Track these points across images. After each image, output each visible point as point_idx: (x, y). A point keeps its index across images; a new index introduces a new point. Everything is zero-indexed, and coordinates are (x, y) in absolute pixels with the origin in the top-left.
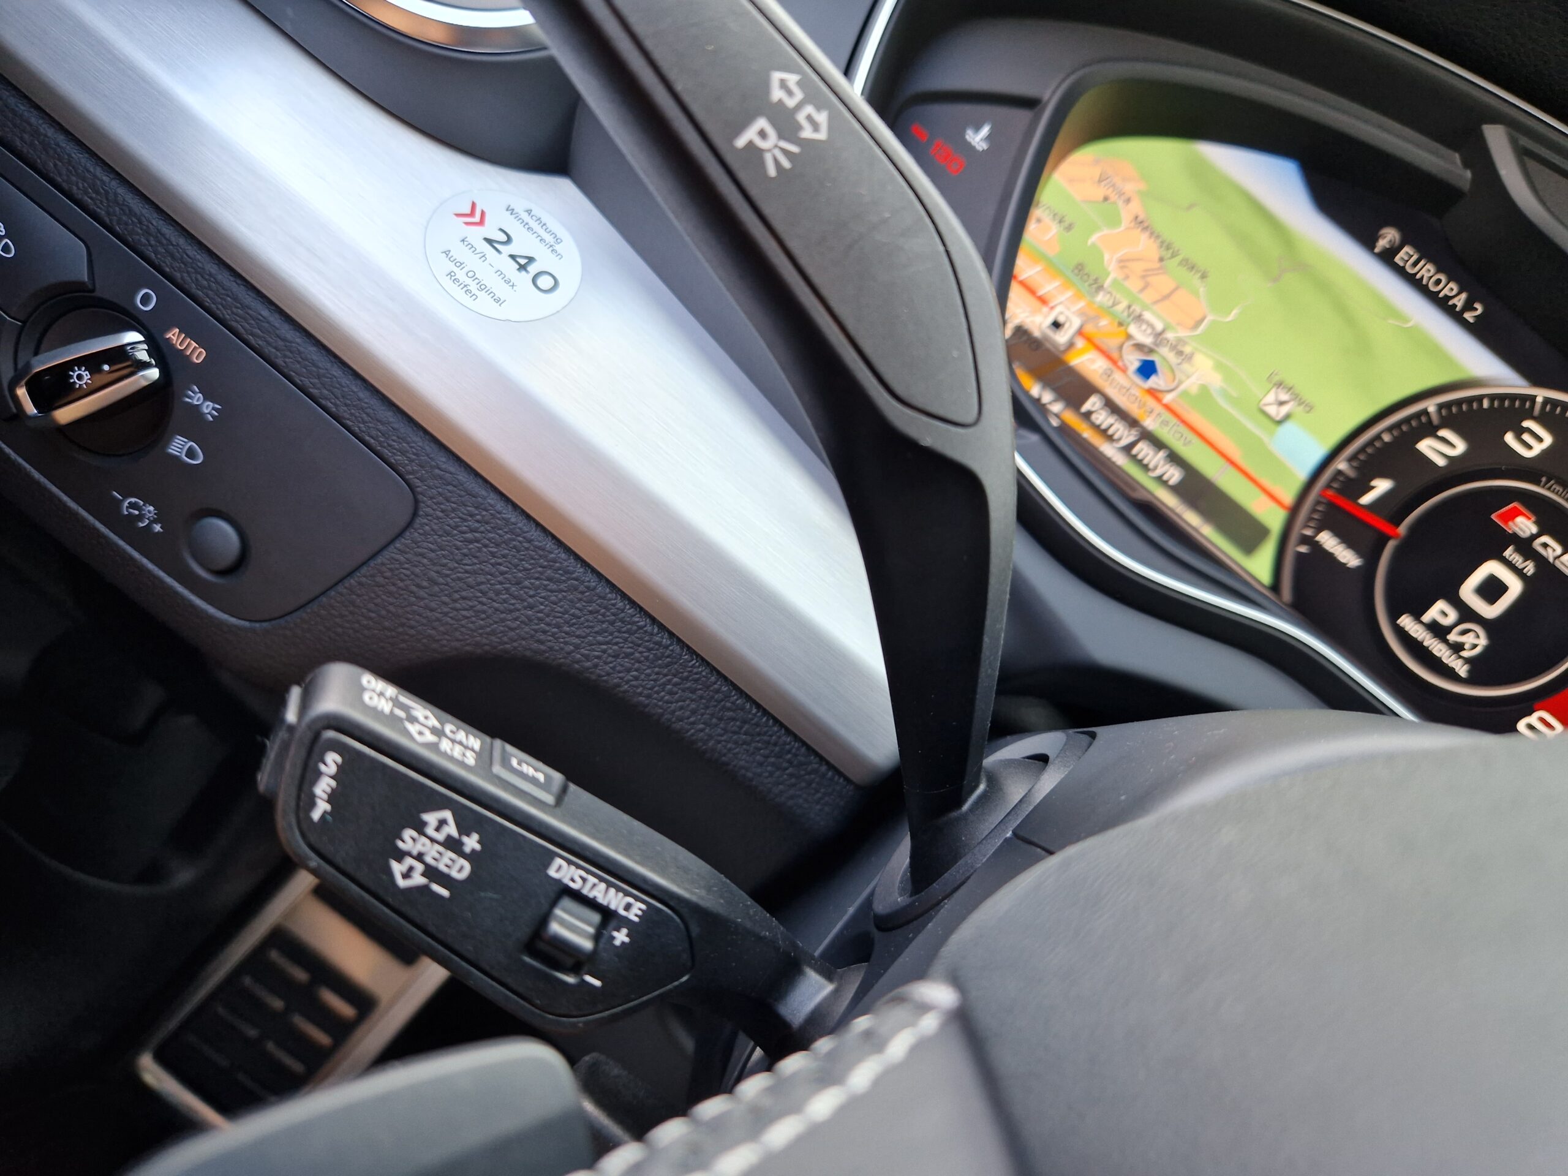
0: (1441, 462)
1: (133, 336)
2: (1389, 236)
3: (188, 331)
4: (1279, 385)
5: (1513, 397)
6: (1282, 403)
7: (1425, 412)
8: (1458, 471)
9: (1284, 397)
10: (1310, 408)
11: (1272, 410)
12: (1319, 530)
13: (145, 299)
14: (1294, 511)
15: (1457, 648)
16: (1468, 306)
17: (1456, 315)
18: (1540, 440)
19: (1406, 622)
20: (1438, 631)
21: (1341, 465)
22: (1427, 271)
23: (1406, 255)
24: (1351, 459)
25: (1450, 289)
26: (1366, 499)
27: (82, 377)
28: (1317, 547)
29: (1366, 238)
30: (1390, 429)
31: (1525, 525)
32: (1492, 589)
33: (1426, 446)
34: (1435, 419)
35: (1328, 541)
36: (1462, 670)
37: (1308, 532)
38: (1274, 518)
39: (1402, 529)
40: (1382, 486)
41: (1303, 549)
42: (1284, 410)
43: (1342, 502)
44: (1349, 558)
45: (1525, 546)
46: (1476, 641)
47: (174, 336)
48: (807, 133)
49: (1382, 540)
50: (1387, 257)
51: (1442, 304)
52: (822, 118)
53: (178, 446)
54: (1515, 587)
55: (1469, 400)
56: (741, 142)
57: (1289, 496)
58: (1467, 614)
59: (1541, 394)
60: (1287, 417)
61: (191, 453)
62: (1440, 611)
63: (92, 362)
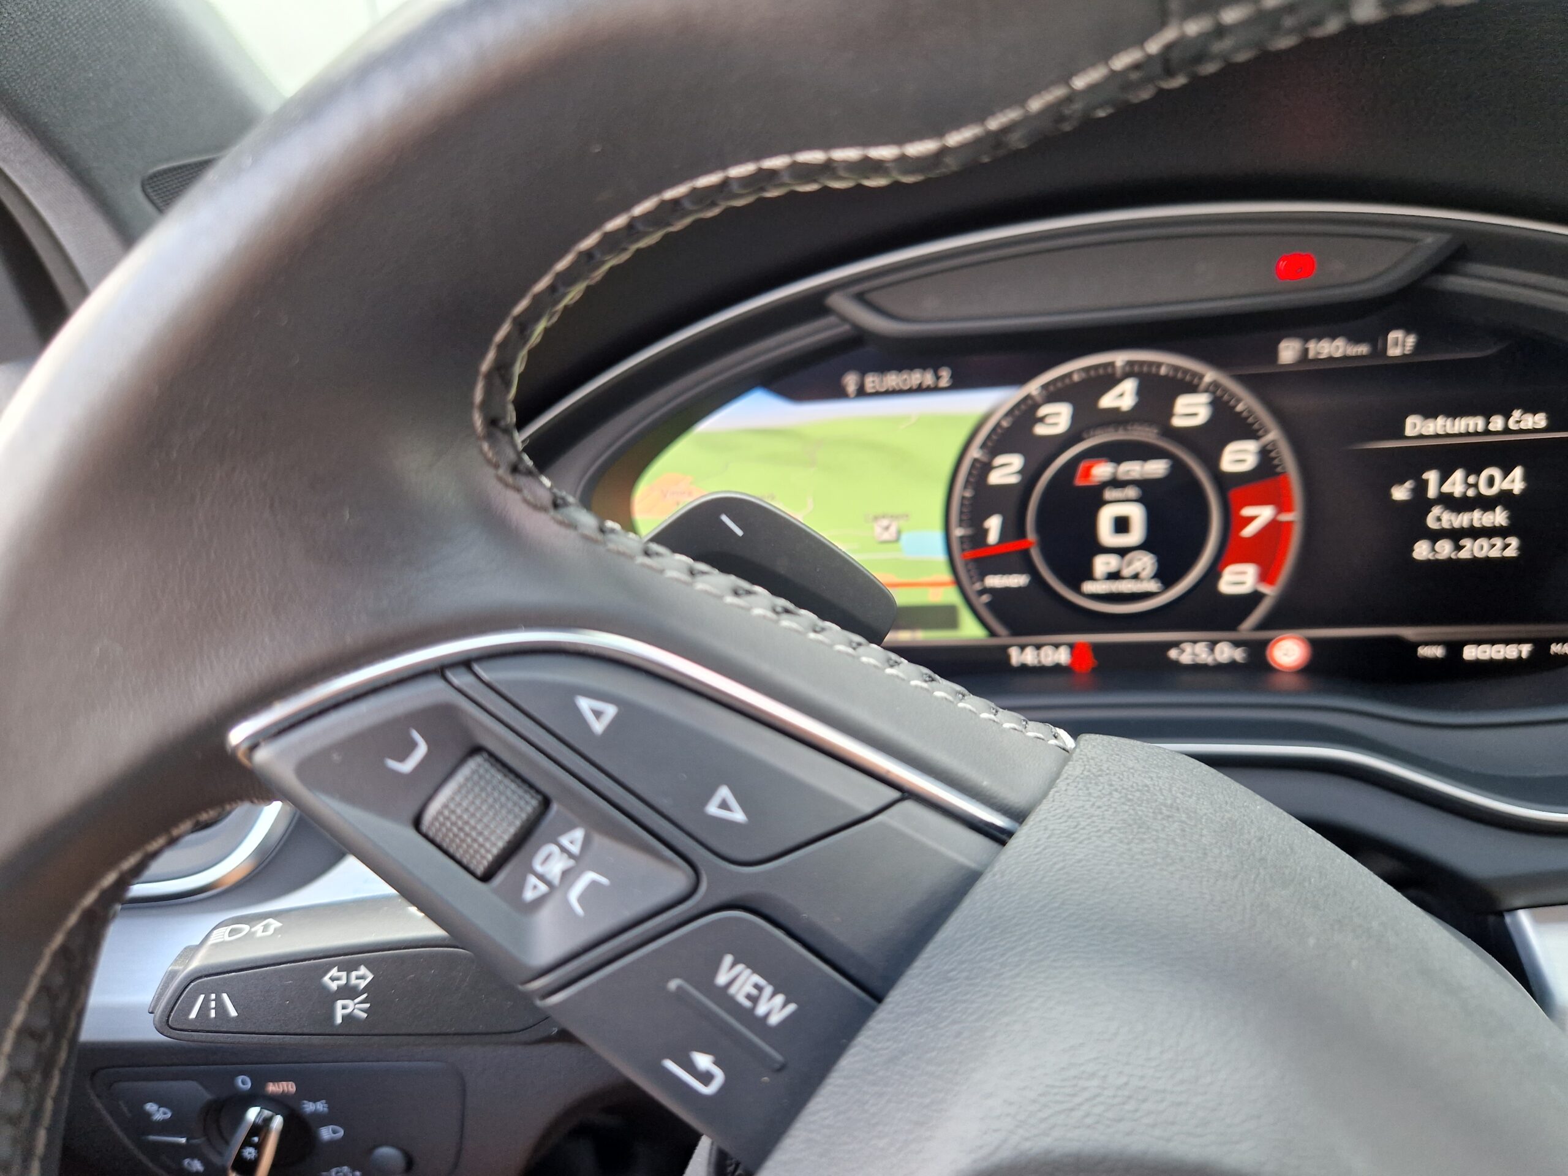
0: (1014, 480)
1: (253, 1114)
2: (851, 381)
3: (276, 1079)
4: (876, 518)
5: (1017, 406)
6: (887, 528)
7: (976, 460)
8: (1030, 477)
9: (885, 522)
10: (906, 516)
11: (886, 536)
12: (982, 580)
13: (244, 1083)
14: (958, 582)
15: (1136, 577)
16: (938, 378)
17: (935, 389)
18: (1058, 414)
19: (1089, 587)
20: (1114, 576)
21: (958, 532)
22: (892, 380)
23: (872, 381)
24: (961, 523)
25: (916, 377)
26: (993, 538)
27: (250, 1153)
28: (992, 591)
29: (838, 393)
30: (965, 487)
31: (1102, 471)
32: (1122, 525)
33: (996, 478)
34: (985, 459)
35: (995, 581)
36: (1153, 586)
37: (978, 586)
38: (950, 596)
39: (1031, 535)
40: (994, 525)
41: (985, 598)
42: (893, 529)
43: (981, 552)
44: (1018, 581)
45: (1116, 483)
46: (1145, 563)
47: (272, 1088)
48: (363, 984)
49: (1026, 555)
50: (861, 393)
51: (920, 390)
52: (363, 970)
53: (326, 1133)
54: (1136, 513)
55: (994, 430)
56: (339, 1020)
57: (946, 575)
58: (1122, 552)
59: (1034, 387)
60: (899, 533)
61: (334, 1132)
62: (1102, 564)
63: (247, 1143)
